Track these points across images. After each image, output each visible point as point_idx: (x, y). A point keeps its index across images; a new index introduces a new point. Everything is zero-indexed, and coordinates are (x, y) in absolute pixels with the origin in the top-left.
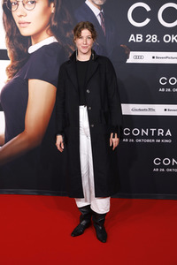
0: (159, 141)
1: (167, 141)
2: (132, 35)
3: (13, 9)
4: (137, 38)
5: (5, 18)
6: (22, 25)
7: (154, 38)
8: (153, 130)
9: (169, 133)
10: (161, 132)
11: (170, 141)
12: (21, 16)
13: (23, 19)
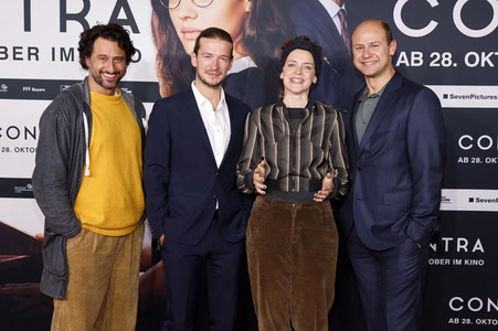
0: (459, 262)
1: (475, 262)
2: (403, 54)
3: (171, 6)
4: (413, 58)
5: (156, 23)
6: (188, 35)
7: (446, 59)
8: (447, 240)
9: (478, 246)
10: (462, 245)
11: (480, 263)
12: (186, 18)
13: (190, 24)
